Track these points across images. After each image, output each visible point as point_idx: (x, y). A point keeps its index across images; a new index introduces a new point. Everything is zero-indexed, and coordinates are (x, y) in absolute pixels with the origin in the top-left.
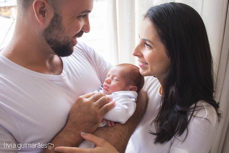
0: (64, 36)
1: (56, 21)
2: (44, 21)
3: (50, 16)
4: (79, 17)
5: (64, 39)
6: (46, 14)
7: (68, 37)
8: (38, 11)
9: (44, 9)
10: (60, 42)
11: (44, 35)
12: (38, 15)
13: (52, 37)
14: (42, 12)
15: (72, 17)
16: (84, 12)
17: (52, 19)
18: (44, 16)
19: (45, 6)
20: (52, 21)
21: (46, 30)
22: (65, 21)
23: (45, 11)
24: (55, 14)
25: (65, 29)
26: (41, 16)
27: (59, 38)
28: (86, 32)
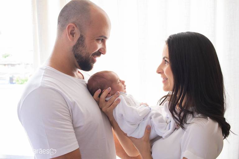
0: (86, 52)
1: (81, 40)
2: (73, 40)
3: (77, 36)
4: (98, 40)
5: (86, 54)
6: (74, 35)
7: (89, 53)
8: (69, 32)
9: (74, 32)
10: (83, 57)
11: (73, 51)
12: (69, 35)
13: (78, 52)
14: (72, 34)
15: (92, 39)
16: (101, 36)
17: (79, 39)
18: (73, 36)
19: (74, 30)
20: (79, 40)
21: (74, 46)
22: (87, 41)
23: (74, 33)
24: (81, 35)
25: (86, 47)
26: (71, 36)
27: (83, 53)
28: (103, 54)
